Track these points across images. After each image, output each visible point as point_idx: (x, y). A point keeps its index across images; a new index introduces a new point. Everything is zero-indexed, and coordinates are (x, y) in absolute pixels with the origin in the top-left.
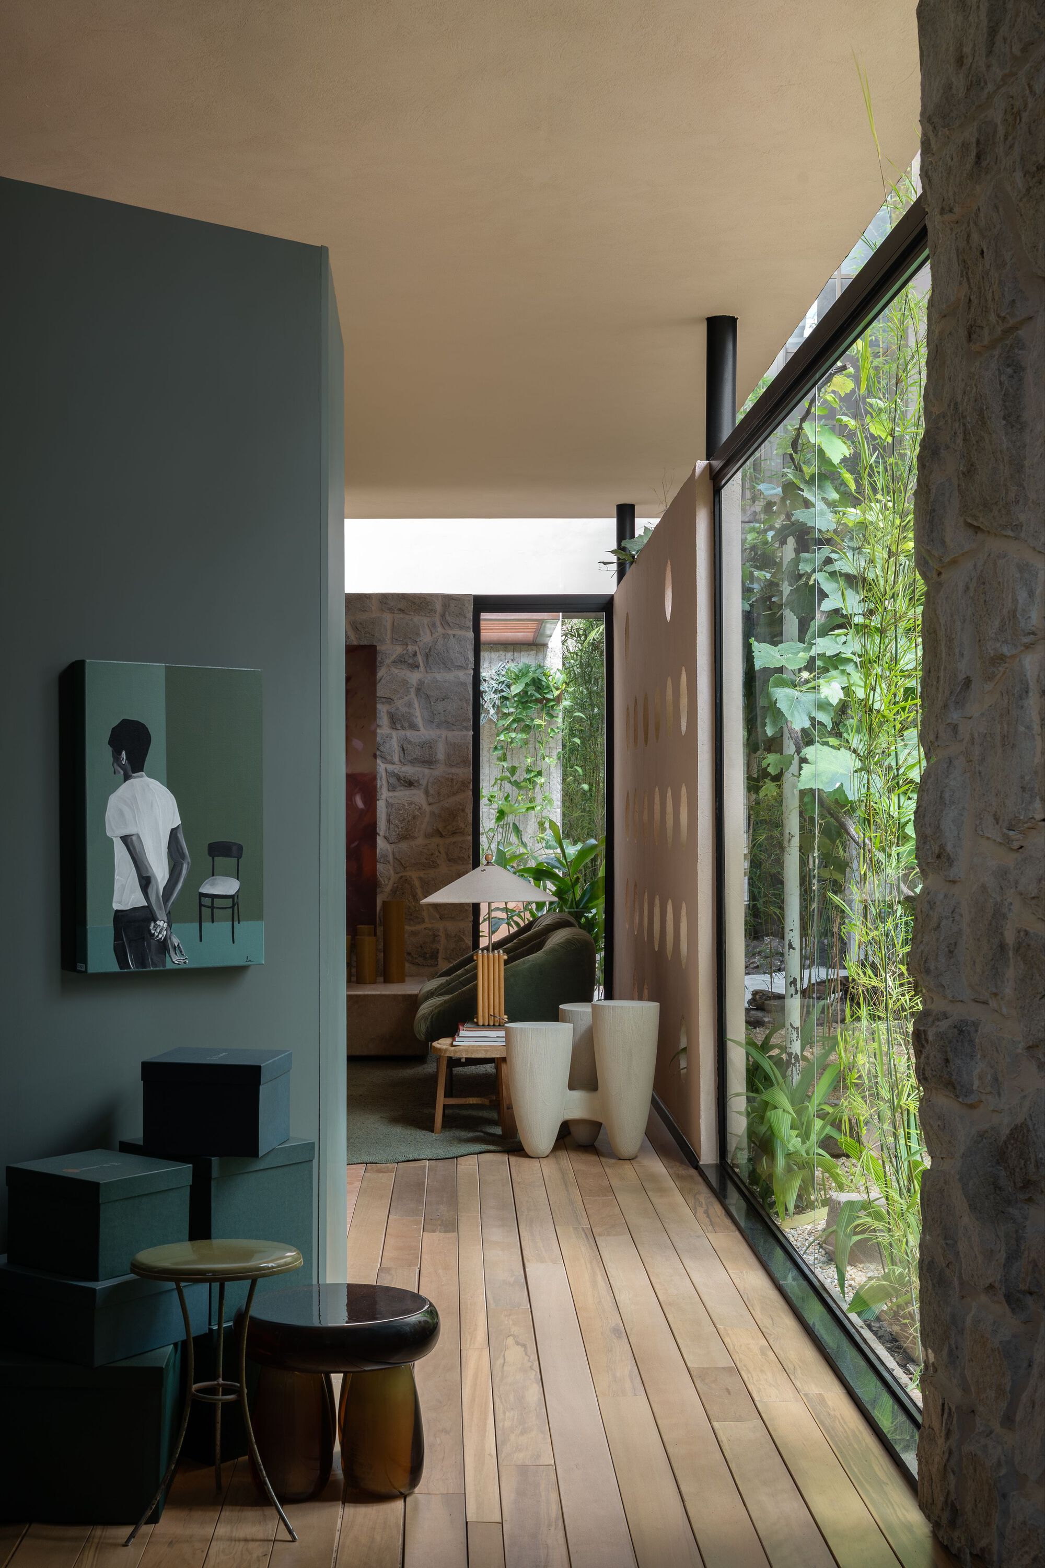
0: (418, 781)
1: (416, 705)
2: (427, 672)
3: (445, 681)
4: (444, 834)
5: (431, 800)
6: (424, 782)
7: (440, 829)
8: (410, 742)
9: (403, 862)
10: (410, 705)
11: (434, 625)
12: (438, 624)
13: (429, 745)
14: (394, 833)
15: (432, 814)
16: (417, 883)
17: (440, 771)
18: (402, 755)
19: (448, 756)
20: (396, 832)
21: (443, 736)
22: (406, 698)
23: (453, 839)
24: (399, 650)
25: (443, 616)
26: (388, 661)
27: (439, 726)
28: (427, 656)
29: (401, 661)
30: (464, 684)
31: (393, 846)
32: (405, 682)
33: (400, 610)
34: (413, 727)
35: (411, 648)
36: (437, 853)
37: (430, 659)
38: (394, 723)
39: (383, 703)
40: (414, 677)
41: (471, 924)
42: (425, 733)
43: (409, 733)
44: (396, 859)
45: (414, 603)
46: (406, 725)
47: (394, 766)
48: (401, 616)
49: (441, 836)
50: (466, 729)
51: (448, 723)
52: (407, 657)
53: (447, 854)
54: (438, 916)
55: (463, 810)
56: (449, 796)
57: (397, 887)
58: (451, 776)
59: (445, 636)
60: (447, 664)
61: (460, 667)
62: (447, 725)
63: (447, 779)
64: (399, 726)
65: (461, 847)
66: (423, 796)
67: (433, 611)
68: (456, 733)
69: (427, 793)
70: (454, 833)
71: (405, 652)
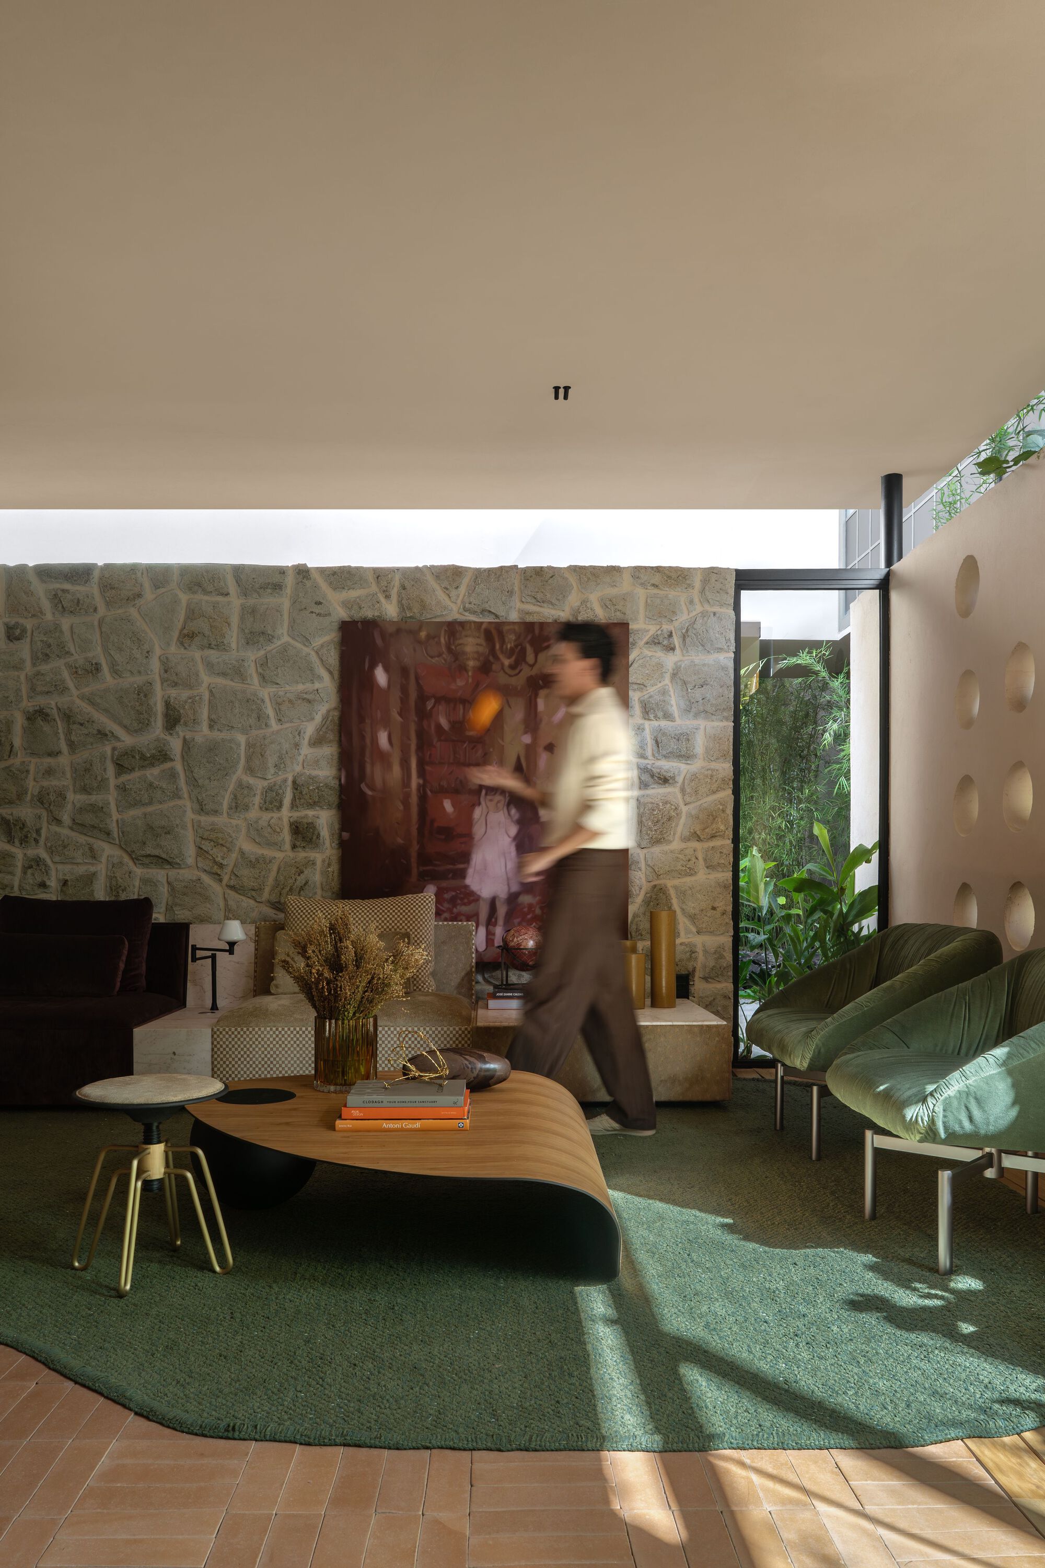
0: (673, 778)
1: (672, 693)
2: (683, 656)
3: (704, 665)
4: (702, 837)
5: (688, 799)
6: (680, 779)
7: (698, 832)
8: (664, 734)
9: (657, 870)
10: (664, 692)
11: (691, 602)
12: (696, 600)
13: (685, 737)
14: (647, 837)
15: (689, 815)
16: (672, 893)
17: (697, 765)
18: (655, 748)
19: (707, 750)
20: (649, 835)
21: (702, 727)
22: (660, 685)
23: (711, 844)
24: (653, 629)
25: (702, 591)
26: (641, 643)
27: (696, 716)
28: (684, 637)
29: (654, 642)
30: (724, 668)
31: (645, 851)
32: (660, 666)
33: (653, 585)
34: (668, 716)
35: (666, 627)
36: (694, 860)
37: (688, 640)
38: (647, 713)
39: (634, 690)
40: (670, 660)
41: (731, 939)
42: (682, 723)
43: (664, 723)
44: (649, 866)
45: (669, 577)
46: (660, 714)
47: (646, 761)
48: (656, 591)
49: (699, 839)
50: (727, 719)
51: (707, 712)
52: (661, 639)
53: (705, 860)
54: (694, 930)
55: (723, 811)
56: (707, 795)
57: (651, 897)
58: (710, 772)
59: (704, 614)
60: (705, 645)
61: (720, 650)
62: (706, 713)
63: (707, 776)
64: (652, 716)
65: (721, 853)
66: (679, 796)
67: (690, 586)
68: (716, 724)
69: (683, 790)
70: (713, 837)
71: (659, 632)
